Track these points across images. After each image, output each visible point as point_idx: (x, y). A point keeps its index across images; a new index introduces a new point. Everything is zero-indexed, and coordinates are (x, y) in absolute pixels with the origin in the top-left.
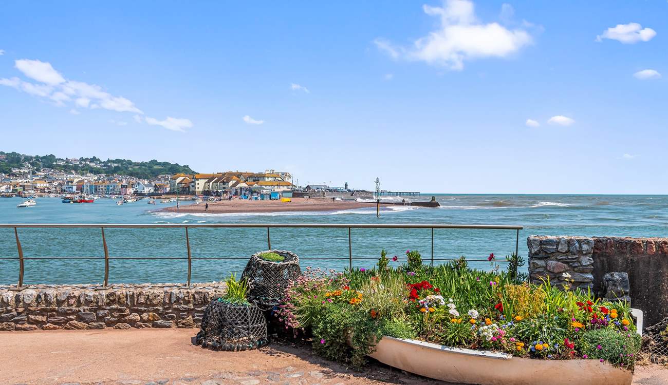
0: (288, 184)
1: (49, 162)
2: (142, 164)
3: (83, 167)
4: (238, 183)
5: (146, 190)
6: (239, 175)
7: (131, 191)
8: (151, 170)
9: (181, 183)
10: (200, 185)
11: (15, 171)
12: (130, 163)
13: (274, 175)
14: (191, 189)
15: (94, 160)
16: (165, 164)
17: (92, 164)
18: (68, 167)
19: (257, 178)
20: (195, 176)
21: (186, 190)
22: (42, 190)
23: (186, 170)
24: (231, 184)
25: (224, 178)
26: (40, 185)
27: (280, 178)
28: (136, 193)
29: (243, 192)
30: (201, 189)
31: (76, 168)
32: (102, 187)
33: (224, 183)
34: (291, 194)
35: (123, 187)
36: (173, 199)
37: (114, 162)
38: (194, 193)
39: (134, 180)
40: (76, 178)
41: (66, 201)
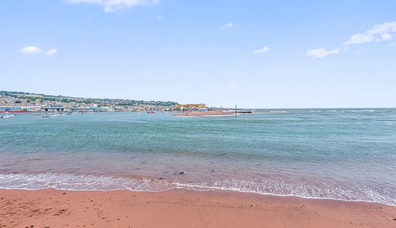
0: (206, 107)
1: (142, 102)
2: (166, 102)
3: (151, 103)
4: (192, 107)
5: (167, 109)
6: (192, 105)
7: (164, 109)
8: (168, 104)
9: (176, 107)
10: (182, 108)
11: (134, 105)
12: (162, 102)
13: (201, 105)
14: (179, 109)
15: (153, 101)
16: (172, 102)
17: (153, 103)
18: (147, 103)
19: (197, 106)
20: (180, 106)
21: (178, 109)
22: (141, 110)
23: (177, 104)
24: (190, 107)
25: (188, 106)
26: (140, 108)
27: (203, 106)
28: (165, 110)
29: (194, 109)
30: (182, 109)
31: (149, 104)
32: (156, 109)
33: (188, 107)
34: (207, 110)
35: (161, 108)
36: (175, 111)
37: (158, 102)
38: (180, 110)
39: (164, 107)
40: (150, 106)
41: (148, 112)
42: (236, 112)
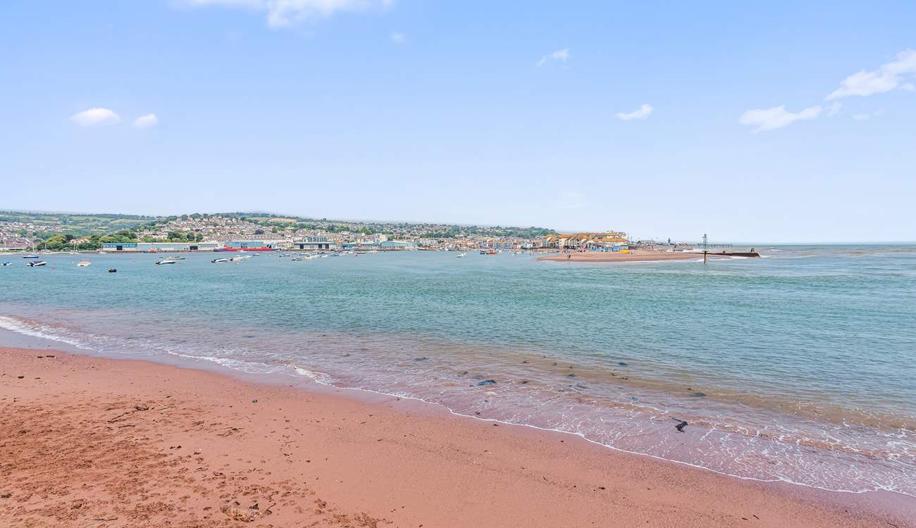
0: (624, 241)
1: (473, 230)
2: (526, 230)
3: (492, 232)
4: (588, 240)
5: (528, 246)
6: (588, 235)
7: (519, 246)
8: (531, 233)
9: (549, 241)
10: (562, 242)
11: (456, 236)
12: (518, 229)
13: (614, 234)
14: (557, 245)
15: (498, 228)
16: (539, 229)
17: (497, 231)
18: (484, 233)
19: (601, 237)
20: (559, 236)
21: (553, 246)
22: (470, 247)
23: (553, 232)
24: (583, 241)
25: (577, 237)
26: (469, 244)
27: (618, 236)
28: (522, 248)
29: (591, 246)
30: (563, 245)
31: (488, 233)
32: (503, 244)
33: (578, 240)
34: (627, 247)
35: (515, 244)
36: (546, 251)
37: (509, 229)
38: (558, 248)
39: (521, 240)
40: (488, 239)
41: (482, 253)
42: (705, 253)
